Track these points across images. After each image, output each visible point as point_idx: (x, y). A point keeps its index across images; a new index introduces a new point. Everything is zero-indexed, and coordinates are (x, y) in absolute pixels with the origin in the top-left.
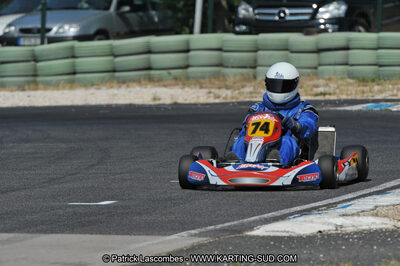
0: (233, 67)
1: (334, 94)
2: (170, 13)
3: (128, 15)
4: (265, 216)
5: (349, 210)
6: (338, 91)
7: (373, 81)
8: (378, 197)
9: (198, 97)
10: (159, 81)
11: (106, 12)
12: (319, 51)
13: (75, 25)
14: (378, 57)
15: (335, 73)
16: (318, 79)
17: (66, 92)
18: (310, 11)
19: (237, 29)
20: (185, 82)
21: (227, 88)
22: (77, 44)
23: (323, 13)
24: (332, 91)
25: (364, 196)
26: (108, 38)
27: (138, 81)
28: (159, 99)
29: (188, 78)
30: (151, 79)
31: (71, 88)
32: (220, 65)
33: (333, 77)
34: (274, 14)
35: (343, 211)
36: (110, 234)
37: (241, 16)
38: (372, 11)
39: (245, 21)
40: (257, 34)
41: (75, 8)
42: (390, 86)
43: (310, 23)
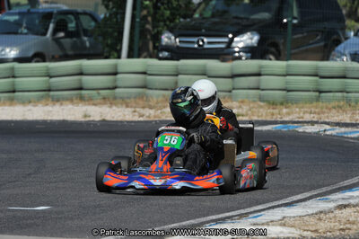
0: (156, 89)
1: (247, 115)
2: (100, 39)
3: (62, 40)
4: (184, 223)
5: (259, 220)
6: (250, 112)
7: (282, 104)
8: (285, 208)
9: (125, 115)
10: (89, 101)
11: (43, 38)
12: (233, 76)
13: (15, 49)
14: (287, 83)
15: (248, 96)
16: (232, 101)
17: (6, 108)
18: (226, 40)
19: (161, 55)
20: (112, 101)
21: (151, 108)
22: (17, 65)
23: (238, 42)
24: (244, 113)
25: (273, 207)
26: (44, 61)
27: (70, 100)
28: (90, 116)
29: (115, 98)
30: (82, 98)
31: (11, 105)
32: (145, 87)
33: (246, 100)
34: (193, 42)
35: (254, 220)
36: (45, 236)
37: (164, 43)
38: (282, 41)
39: (167, 48)
40: (178, 60)
41: (16, 33)
42: (297, 110)
43: (226, 51)
